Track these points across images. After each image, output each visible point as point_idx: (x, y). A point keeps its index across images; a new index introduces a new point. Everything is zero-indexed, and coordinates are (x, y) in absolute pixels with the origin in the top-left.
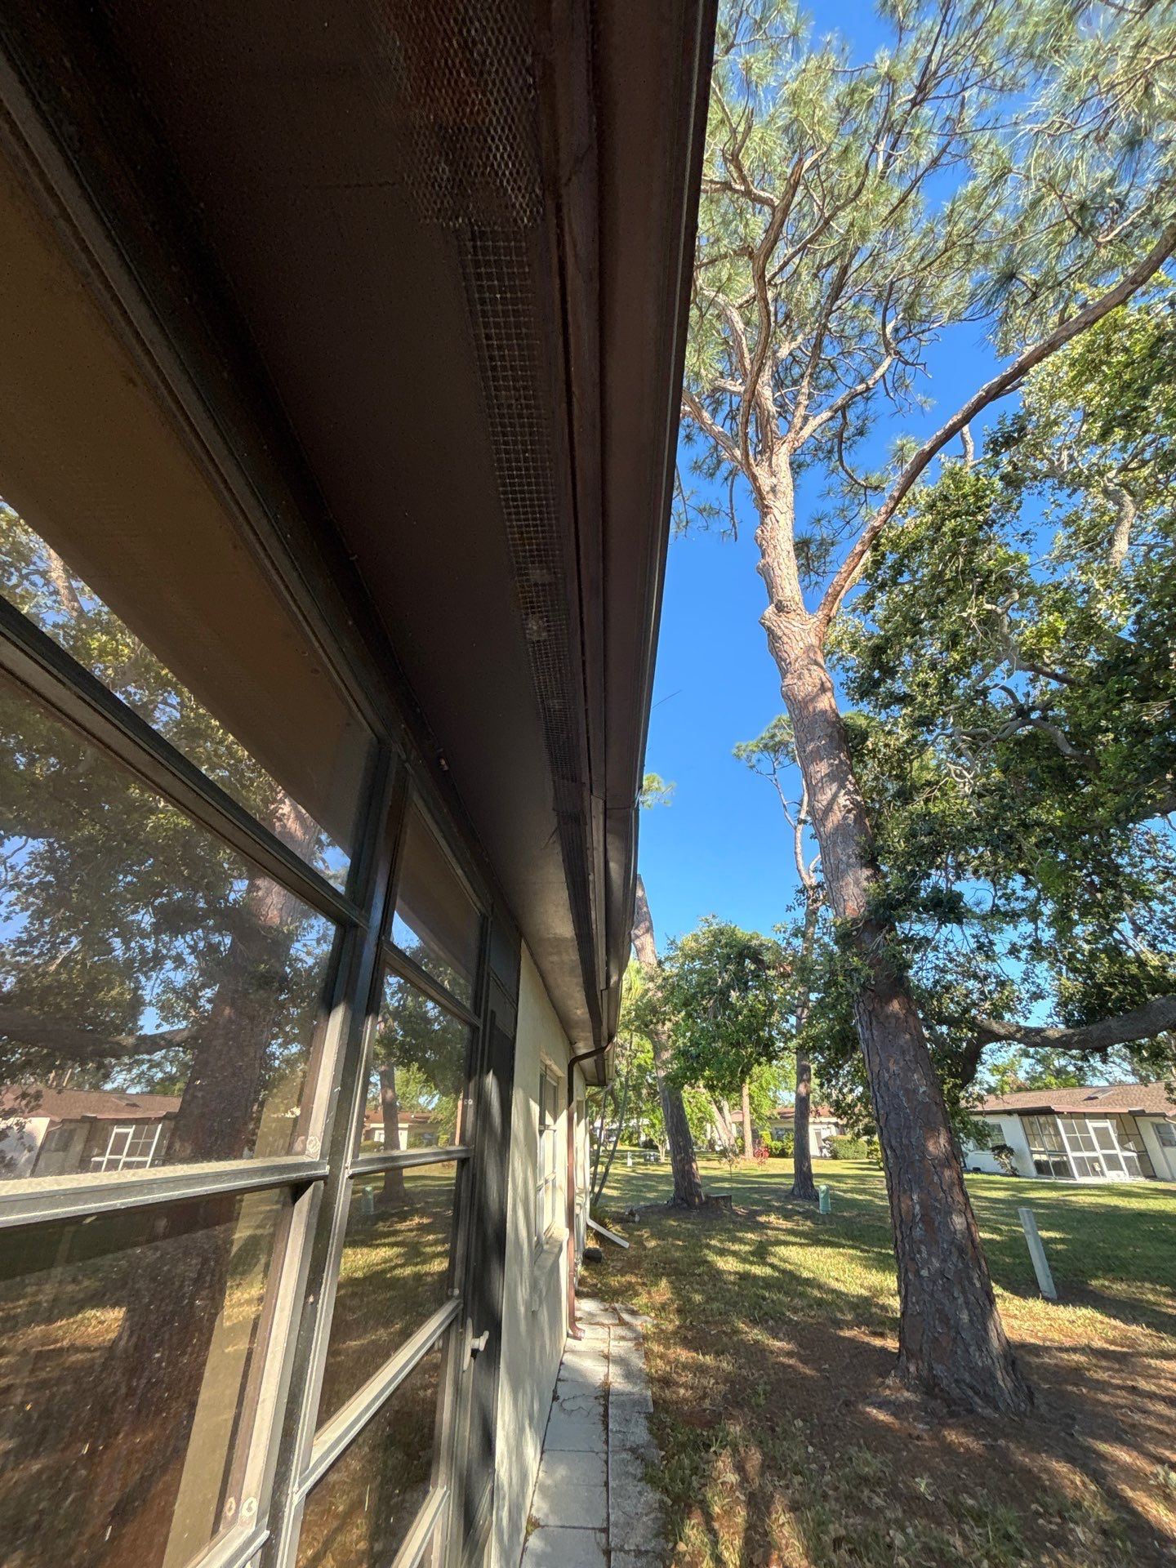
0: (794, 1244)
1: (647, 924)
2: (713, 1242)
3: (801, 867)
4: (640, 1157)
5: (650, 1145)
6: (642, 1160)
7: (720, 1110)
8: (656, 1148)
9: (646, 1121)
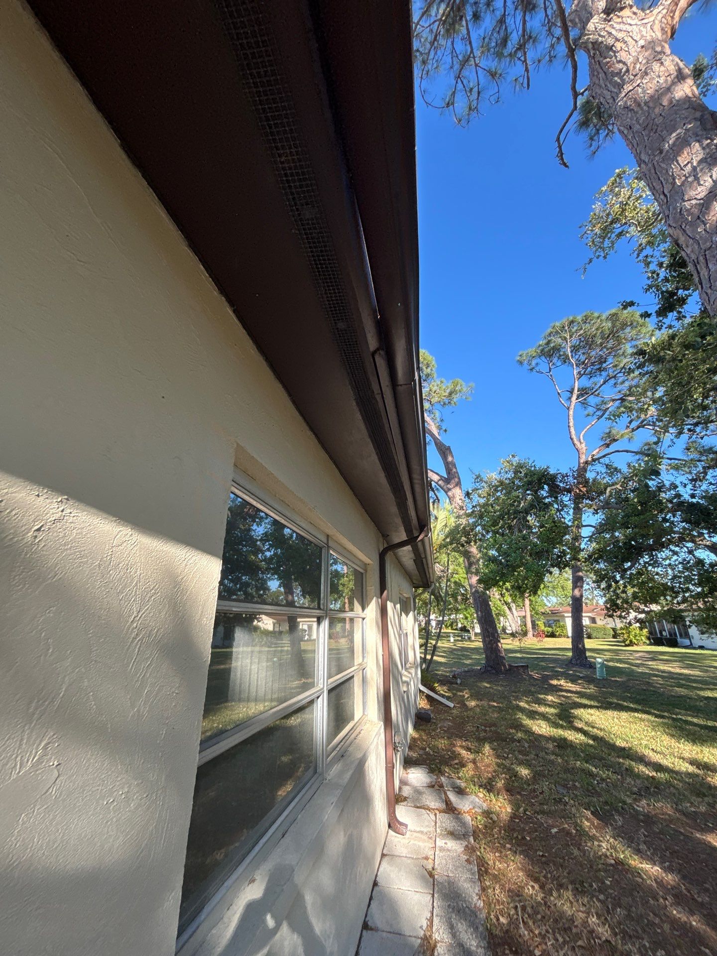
0: (591, 707)
1: (456, 480)
2: (522, 704)
3: (574, 437)
4: (458, 636)
5: (464, 629)
6: (460, 638)
7: (510, 609)
8: (468, 631)
9: (461, 616)
